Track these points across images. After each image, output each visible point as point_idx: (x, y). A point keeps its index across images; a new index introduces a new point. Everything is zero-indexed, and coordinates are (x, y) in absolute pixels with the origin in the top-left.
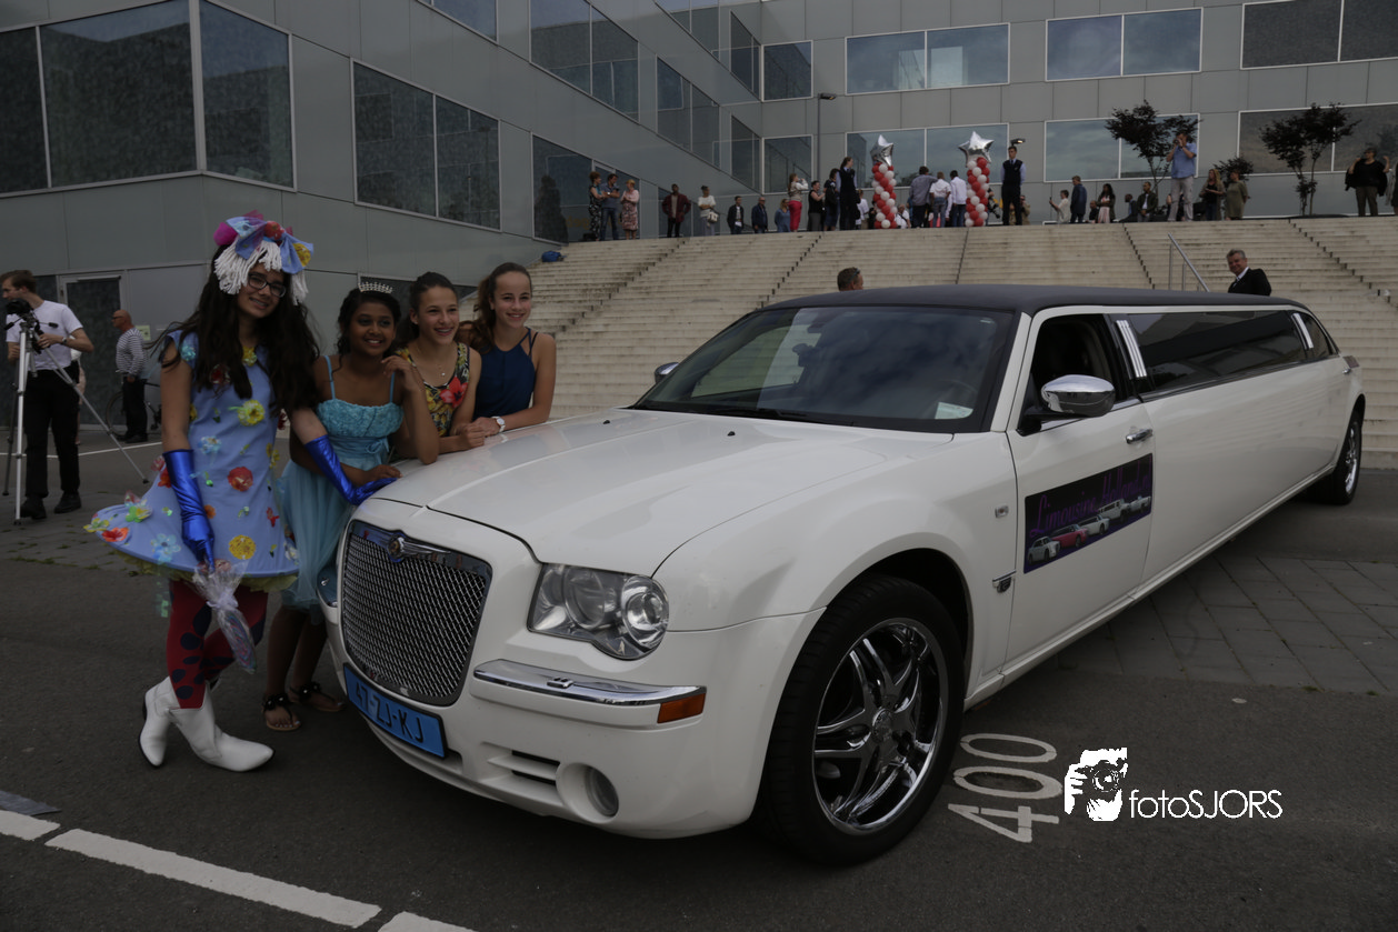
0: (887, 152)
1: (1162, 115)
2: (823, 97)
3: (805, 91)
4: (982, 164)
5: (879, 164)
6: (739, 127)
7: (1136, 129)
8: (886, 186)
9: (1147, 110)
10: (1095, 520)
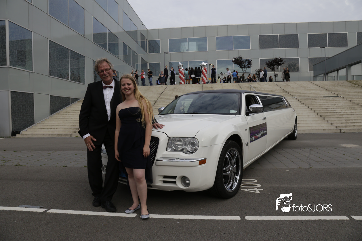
0: (182, 66)
1: (244, 59)
2: (165, 53)
3: (159, 51)
4: (205, 69)
5: (180, 69)
6: (142, 59)
7: (239, 62)
8: (182, 74)
9: (241, 57)
10: (259, 134)
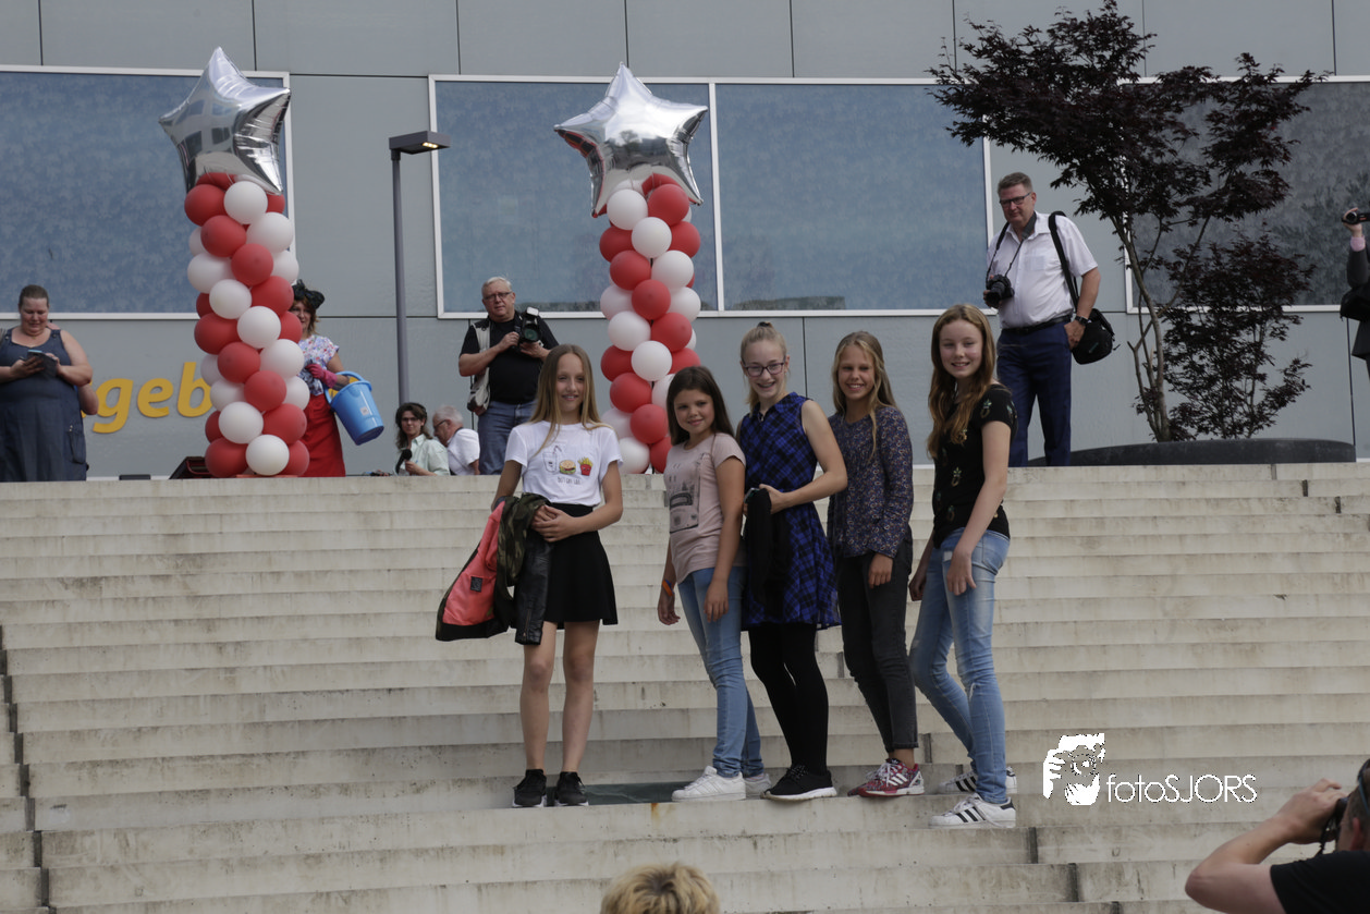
7: (1066, 104)
9: (1107, 32)
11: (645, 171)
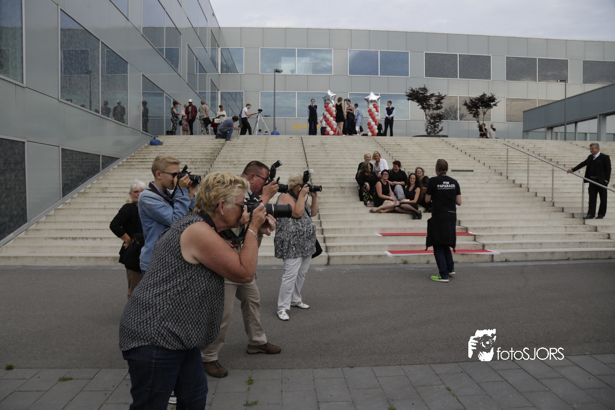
1: (430, 92)
4: (376, 107)
7: (419, 97)
8: (331, 115)
9: (425, 89)
11: (373, 103)
